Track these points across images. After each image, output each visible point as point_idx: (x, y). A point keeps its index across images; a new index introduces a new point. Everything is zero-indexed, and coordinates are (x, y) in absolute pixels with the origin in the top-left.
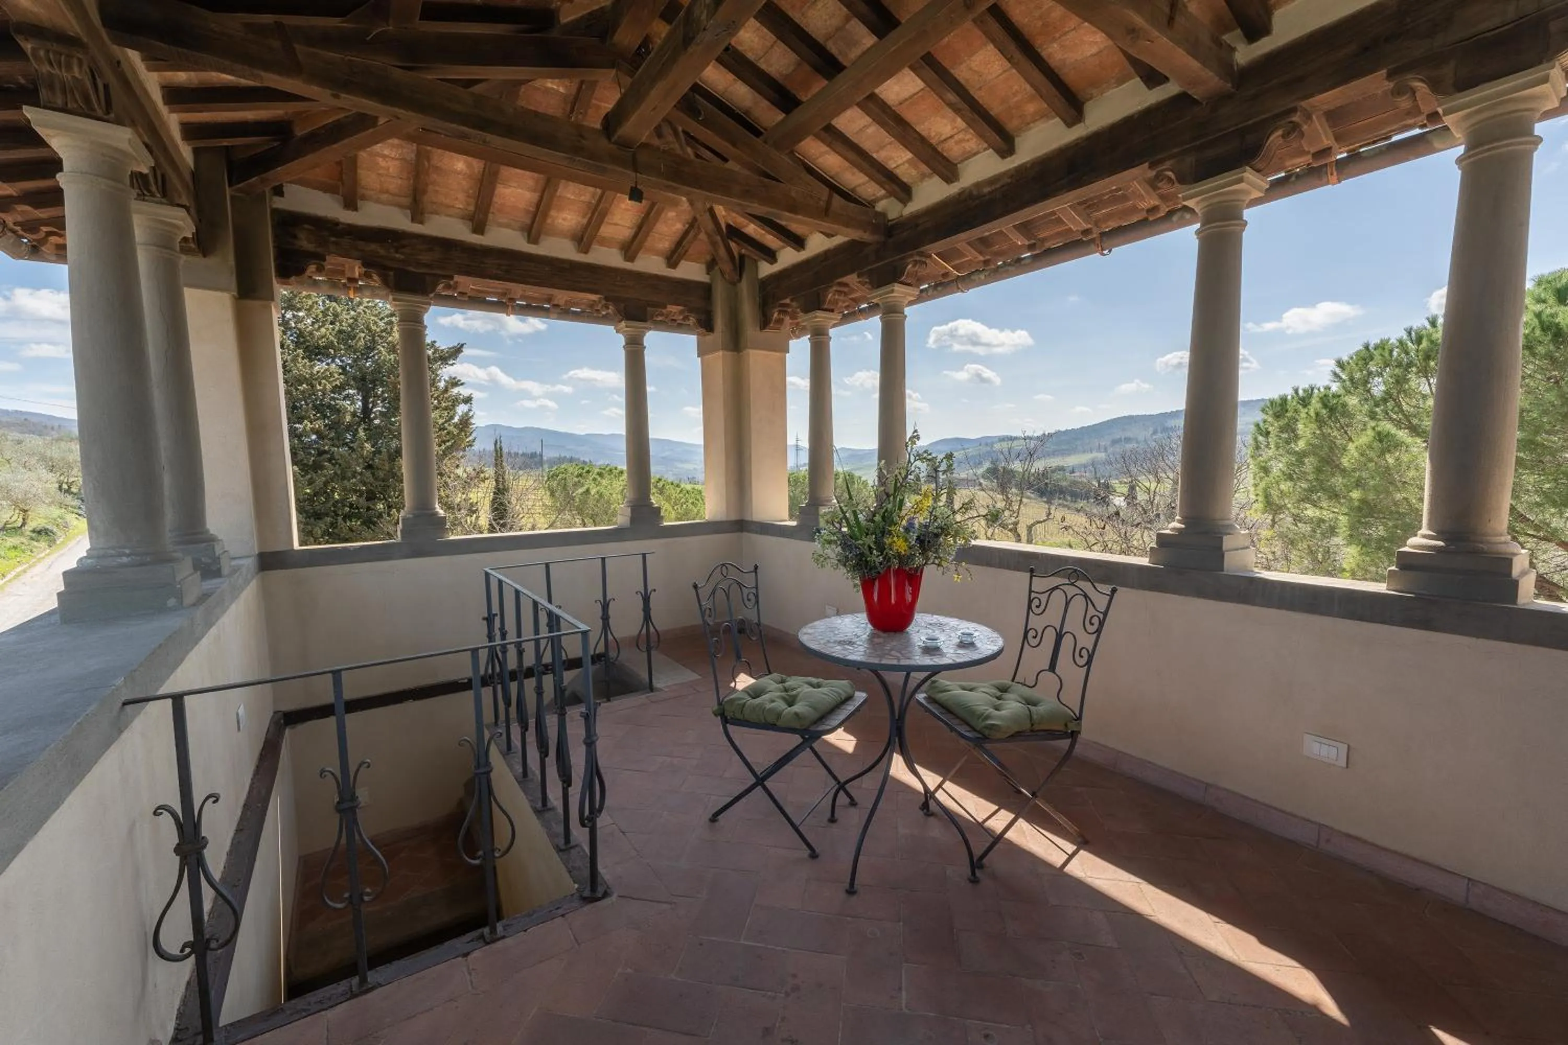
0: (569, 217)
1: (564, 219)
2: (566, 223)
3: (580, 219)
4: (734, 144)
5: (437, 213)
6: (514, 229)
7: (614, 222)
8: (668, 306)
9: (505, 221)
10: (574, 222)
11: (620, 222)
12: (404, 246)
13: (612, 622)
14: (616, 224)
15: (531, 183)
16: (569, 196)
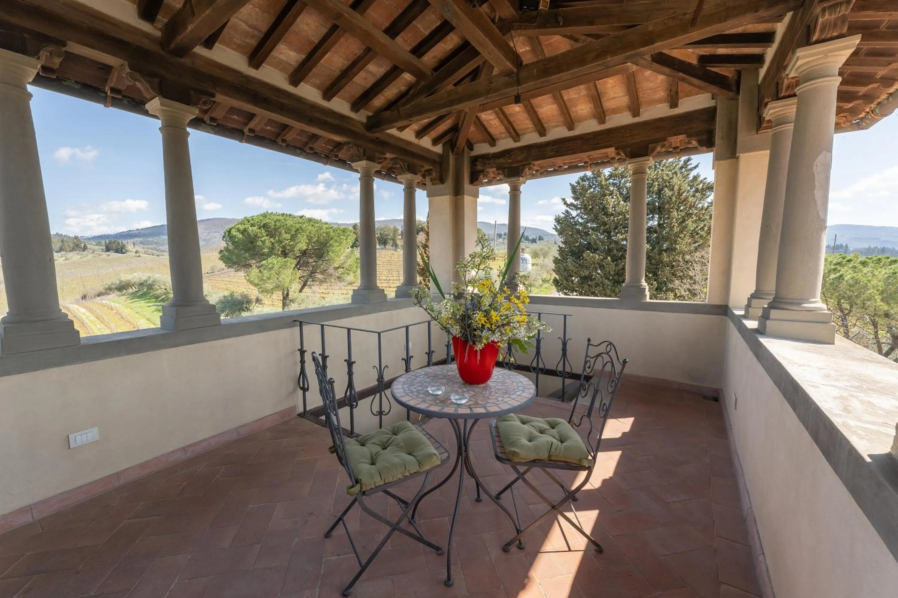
0: (583, 107)
1: (582, 110)
2: (585, 111)
3: (590, 105)
4: (591, 23)
5: (525, 134)
6: (561, 126)
7: (612, 97)
8: (668, 138)
9: (554, 124)
10: (588, 108)
11: (615, 95)
12: (512, 155)
13: (542, 351)
14: (614, 98)
15: (551, 100)
16: (574, 96)
